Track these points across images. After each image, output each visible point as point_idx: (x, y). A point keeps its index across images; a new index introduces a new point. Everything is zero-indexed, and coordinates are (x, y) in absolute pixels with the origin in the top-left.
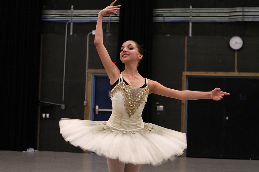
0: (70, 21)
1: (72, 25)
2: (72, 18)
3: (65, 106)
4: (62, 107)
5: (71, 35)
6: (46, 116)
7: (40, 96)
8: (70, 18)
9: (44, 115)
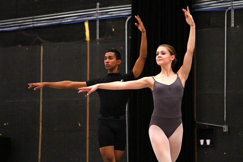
0: (229, 8)
1: (233, 13)
2: (233, 4)
3: (229, 128)
4: (224, 128)
5: (232, 27)
6: (205, 142)
7: (195, 116)
8: (230, 3)
9: (202, 142)
